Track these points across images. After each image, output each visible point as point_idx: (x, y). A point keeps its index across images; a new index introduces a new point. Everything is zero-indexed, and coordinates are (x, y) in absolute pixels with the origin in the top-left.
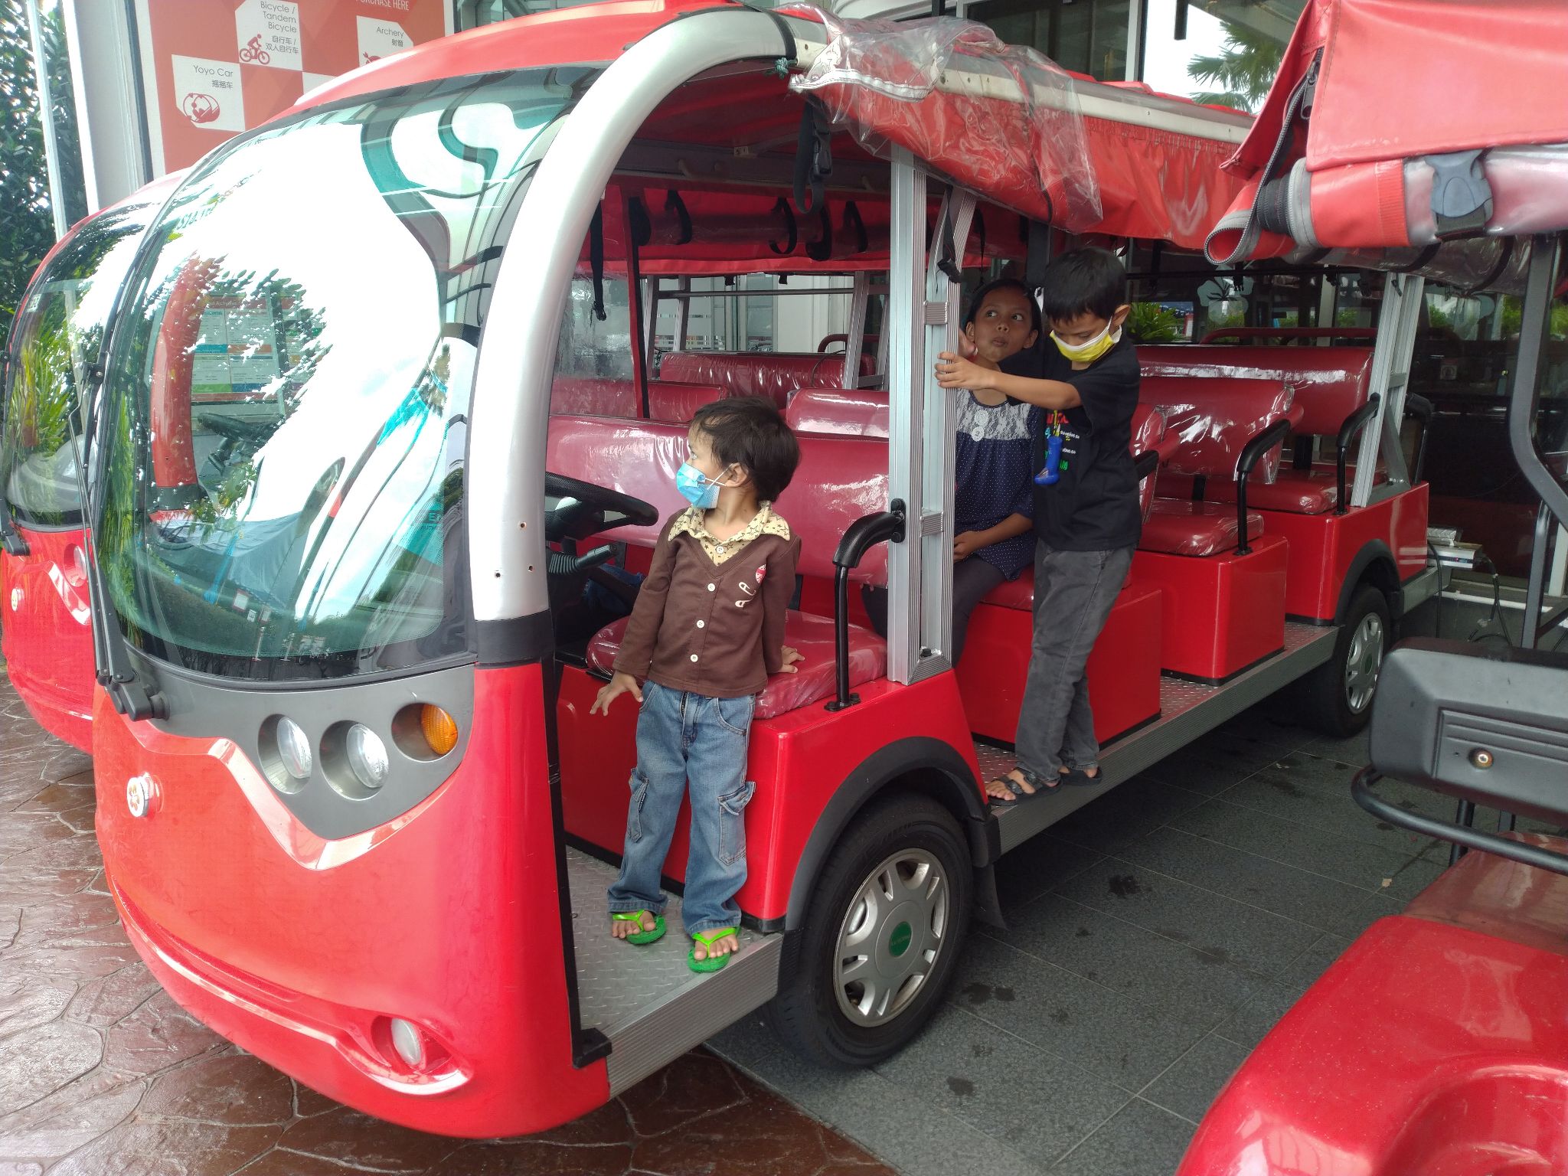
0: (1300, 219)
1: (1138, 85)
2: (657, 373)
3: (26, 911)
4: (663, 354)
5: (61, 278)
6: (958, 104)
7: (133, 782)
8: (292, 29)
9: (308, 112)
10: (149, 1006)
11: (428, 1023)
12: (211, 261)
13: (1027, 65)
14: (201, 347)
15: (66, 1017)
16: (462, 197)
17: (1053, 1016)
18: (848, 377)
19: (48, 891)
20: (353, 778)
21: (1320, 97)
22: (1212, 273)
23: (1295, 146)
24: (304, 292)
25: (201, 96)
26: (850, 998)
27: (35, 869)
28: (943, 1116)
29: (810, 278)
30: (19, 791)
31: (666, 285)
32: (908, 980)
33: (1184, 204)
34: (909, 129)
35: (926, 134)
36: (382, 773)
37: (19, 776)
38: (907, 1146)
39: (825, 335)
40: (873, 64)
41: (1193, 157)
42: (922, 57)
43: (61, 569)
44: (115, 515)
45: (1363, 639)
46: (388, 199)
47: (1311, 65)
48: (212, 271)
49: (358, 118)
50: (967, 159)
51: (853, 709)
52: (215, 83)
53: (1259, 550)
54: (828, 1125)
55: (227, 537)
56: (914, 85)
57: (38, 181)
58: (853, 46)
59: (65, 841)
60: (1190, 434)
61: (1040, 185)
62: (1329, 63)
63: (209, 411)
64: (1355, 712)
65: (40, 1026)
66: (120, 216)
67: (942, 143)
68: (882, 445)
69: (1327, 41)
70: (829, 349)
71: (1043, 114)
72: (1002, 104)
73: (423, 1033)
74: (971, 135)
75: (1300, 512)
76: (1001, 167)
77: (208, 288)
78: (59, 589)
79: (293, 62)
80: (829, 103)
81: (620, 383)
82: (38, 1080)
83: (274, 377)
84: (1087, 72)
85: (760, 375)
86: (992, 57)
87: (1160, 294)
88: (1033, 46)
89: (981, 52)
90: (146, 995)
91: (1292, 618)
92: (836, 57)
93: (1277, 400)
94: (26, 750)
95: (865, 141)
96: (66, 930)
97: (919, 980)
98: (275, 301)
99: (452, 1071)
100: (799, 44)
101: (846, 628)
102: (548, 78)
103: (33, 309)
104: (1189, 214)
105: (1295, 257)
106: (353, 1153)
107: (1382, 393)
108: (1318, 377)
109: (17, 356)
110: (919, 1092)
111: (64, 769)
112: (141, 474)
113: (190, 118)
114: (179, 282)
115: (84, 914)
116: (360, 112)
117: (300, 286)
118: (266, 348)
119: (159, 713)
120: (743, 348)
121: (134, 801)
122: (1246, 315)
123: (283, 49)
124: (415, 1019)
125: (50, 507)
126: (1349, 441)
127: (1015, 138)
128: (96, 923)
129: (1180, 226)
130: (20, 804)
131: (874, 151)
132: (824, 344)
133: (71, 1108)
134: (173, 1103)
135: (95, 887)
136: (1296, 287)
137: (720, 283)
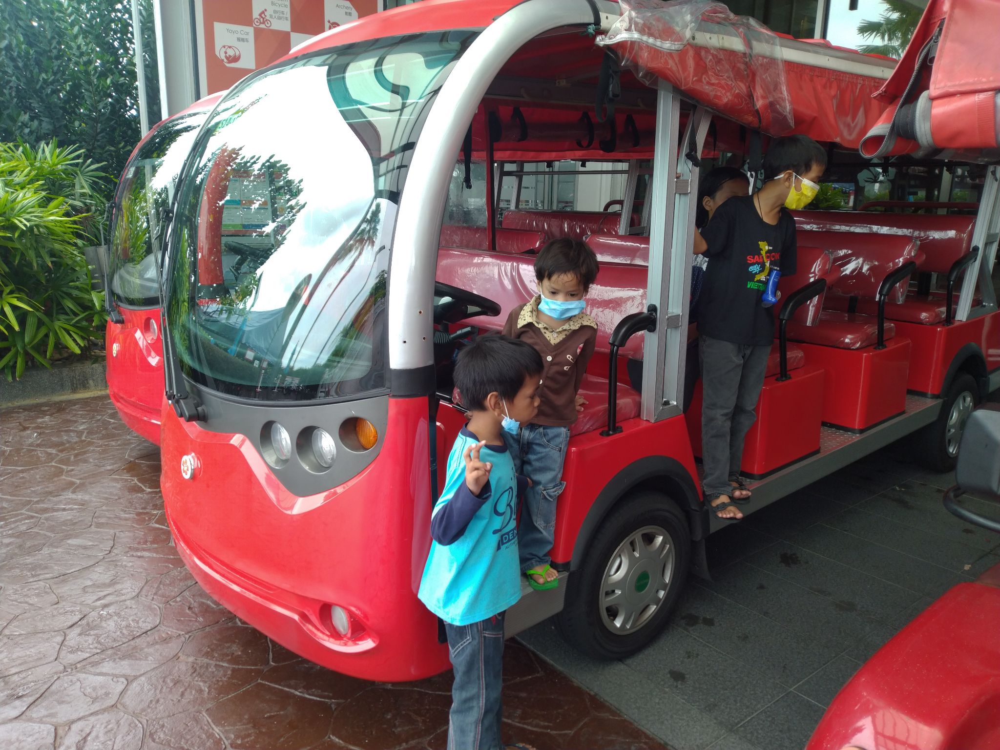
0: (923, 130)
1: (822, 41)
2: (501, 223)
3: (117, 534)
4: (504, 212)
5: (146, 158)
6: (703, 53)
7: (185, 458)
8: (286, 6)
9: (296, 59)
10: (186, 594)
11: (353, 609)
12: (234, 149)
13: (749, 28)
14: (227, 201)
15: (140, 597)
16: (390, 111)
17: (739, 637)
18: (622, 229)
19: (129, 523)
20: (315, 460)
21: (941, 50)
22: (867, 164)
23: (922, 83)
24: (289, 169)
25: (230, 47)
26: (609, 616)
27: (122, 510)
28: (665, 693)
29: (600, 163)
30: (113, 464)
31: (508, 167)
32: (647, 607)
33: (849, 119)
34: (670, 70)
35: (681, 72)
36: (332, 459)
37: (113, 455)
38: (641, 709)
39: (608, 201)
40: (649, 29)
41: (856, 88)
42: (680, 24)
43: (142, 332)
44: (177, 302)
45: (959, 407)
46: (342, 112)
47: (937, 30)
48: (234, 156)
49: (326, 63)
50: (707, 88)
51: (618, 436)
52: (239, 39)
53: (891, 346)
54: (592, 693)
55: (241, 319)
56: (675, 41)
57: (131, 99)
58: (637, 17)
59: (140, 495)
60: (849, 269)
61: (753, 104)
62: (947, 28)
63: (230, 240)
64: (952, 456)
65: (125, 600)
66: (181, 121)
67: (692, 78)
68: (644, 270)
69: (948, 14)
70: (610, 210)
71: (757, 60)
72: (731, 53)
73: (350, 615)
74: (710, 73)
75: (920, 323)
76: (728, 94)
77: (231, 166)
78: (141, 343)
79: (285, 25)
80: (620, 53)
81: (478, 229)
82: (125, 631)
83: (270, 222)
84: (788, 33)
85: (566, 225)
86: (726, 23)
87: (832, 178)
88: (753, 16)
89: (719, 20)
90: (185, 587)
91: (911, 392)
92: (626, 24)
93: (908, 248)
94: (118, 440)
95: (642, 77)
96: (140, 546)
97: (653, 608)
98: (271, 174)
99: (366, 639)
100: (603, 15)
101: (616, 385)
102: (443, 37)
103: (130, 175)
104: (852, 125)
105: (920, 154)
106: (304, 687)
107: (981, 246)
108: (936, 235)
109: (120, 204)
110: (651, 678)
111: (139, 453)
112: (193, 279)
113: (223, 60)
114: (216, 162)
115: (150, 539)
116: (327, 59)
117: (286, 165)
118: (265, 203)
119: (201, 418)
120: (555, 208)
121: (185, 469)
122: (890, 192)
123: (279, 18)
124: (346, 606)
125: (136, 295)
126: (956, 277)
127: (738, 75)
128: (157, 543)
129: (845, 133)
130: (113, 472)
131: (647, 83)
132: (607, 207)
133: (142, 649)
134: (200, 651)
135: (156, 523)
136: (925, 175)
137: (543, 167)
